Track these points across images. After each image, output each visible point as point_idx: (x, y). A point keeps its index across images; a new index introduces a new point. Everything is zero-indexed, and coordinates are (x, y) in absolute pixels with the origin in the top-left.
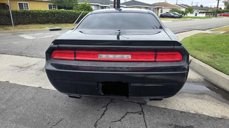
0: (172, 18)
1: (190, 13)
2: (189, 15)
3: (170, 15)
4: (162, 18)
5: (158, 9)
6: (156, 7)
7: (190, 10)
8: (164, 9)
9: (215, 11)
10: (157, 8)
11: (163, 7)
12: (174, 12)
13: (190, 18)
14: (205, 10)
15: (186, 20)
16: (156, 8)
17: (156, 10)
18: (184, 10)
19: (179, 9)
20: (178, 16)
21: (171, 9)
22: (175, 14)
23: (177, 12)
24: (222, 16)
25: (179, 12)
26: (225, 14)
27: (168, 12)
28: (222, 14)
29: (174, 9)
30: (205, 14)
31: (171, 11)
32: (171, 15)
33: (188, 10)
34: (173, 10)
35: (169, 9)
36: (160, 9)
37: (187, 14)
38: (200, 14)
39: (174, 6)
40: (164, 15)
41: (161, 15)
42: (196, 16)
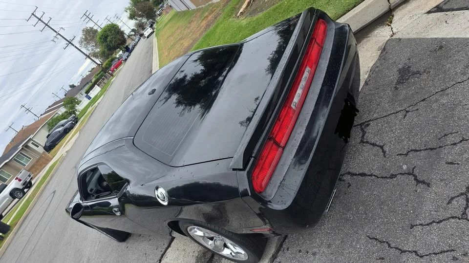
0: (68, 132)
1: (77, 105)
2: (79, 108)
3: (59, 134)
4: (53, 148)
5: (26, 146)
6: (20, 147)
7: (70, 101)
8: (36, 137)
9: (102, 73)
10: (25, 147)
11: (31, 137)
12: (57, 125)
13: (90, 108)
14: (88, 83)
15: (92, 114)
16: (22, 148)
18: (62, 110)
19: (56, 116)
20: (70, 122)
21: (47, 126)
22: (63, 125)
23: (60, 121)
24: (115, 70)
25: (63, 117)
26: (115, 64)
27: (49, 135)
28: (112, 67)
29: (51, 121)
30: (96, 86)
31: (52, 128)
32: (59, 132)
33: (68, 103)
34: (52, 124)
36: (30, 145)
37: (76, 110)
38: (91, 93)
39: (43, 120)
40: (51, 143)
41: (45, 148)
42: (91, 98)
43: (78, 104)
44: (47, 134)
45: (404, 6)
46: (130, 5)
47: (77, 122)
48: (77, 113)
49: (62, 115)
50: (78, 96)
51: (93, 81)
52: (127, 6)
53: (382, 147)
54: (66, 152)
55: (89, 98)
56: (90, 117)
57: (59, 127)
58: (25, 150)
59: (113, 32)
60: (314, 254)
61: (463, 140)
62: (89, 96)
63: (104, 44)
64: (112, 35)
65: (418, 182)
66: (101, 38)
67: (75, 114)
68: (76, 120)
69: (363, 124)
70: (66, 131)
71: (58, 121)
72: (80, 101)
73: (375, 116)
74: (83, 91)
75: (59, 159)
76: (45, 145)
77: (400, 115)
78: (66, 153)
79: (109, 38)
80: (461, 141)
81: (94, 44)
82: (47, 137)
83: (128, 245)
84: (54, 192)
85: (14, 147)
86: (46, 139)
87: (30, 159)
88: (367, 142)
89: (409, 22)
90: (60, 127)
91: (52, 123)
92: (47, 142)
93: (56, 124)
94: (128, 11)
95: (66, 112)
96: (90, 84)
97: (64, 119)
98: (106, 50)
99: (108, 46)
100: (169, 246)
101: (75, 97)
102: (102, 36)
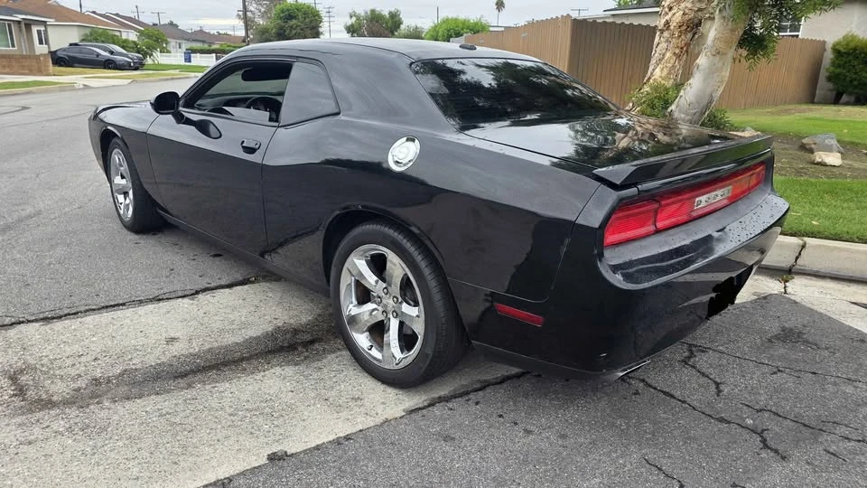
0: (110, 68)
1: (159, 50)
2: (160, 58)
3: (94, 57)
4: (61, 66)
5: (28, 24)
6: (19, 17)
7: (156, 37)
8: (57, 29)
10: (25, 24)
11: (51, 21)
12: (104, 45)
13: (177, 72)
14: (203, 42)
15: (173, 79)
16: (19, 22)
17: (20, 30)
18: (132, 36)
19: (118, 34)
20: (128, 60)
21: (88, 31)
22: (112, 53)
23: (114, 43)
25: (125, 44)
27: (76, 44)
29: (101, 31)
30: (214, 55)
31: (90, 41)
32: (98, 55)
33: (149, 37)
34: (96, 36)
35: (75, 29)
36: (35, 29)
37: (152, 55)
38: (196, 57)
39: (89, 19)
40: (69, 56)
41: (53, 54)
42: (190, 61)
43: (161, 52)
44: (77, 41)
45: (814, 278)
46: (363, 14)
47: (136, 69)
48: (149, 61)
49: (126, 41)
50: (173, 43)
51: (214, 47)
52: (358, 12)
53: (717, 384)
54: (85, 85)
55: (188, 59)
56: (167, 80)
57: (105, 49)
58: (20, 27)
59: (307, 20)
60: (528, 432)
61: (863, 441)
62: (190, 57)
63: (279, 21)
64: (302, 22)
65: (766, 446)
66: (283, 11)
67: (145, 57)
68: (138, 66)
69: (696, 346)
70: (109, 64)
71: (111, 41)
72: (169, 52)
73: (721, 348)
74: (186, 45)
75: (62, 83)
76: (56, 51)
77: (766, 369)
78: (81, 86)
79: (294, 22)
80: (859, 441)
81: (263, 10)
82: (71, 45)
83: (142, 241)
84: (24, 108)
85: (9, 8)
86: (67, 45)
87: (13, 46)
88: (693, 367)
89: (816, 294)
90: (105, 51)
91: (100, 36)
92: (64, 50)
93: (103, 42)
94: (354, 19)
95: (134, 42)
96: (206, 46)
97: (123, 47)
98: (274, 31)
99: (281, 28)
100: (230, 286)
101: (169, 40)
102: (288, 10)
